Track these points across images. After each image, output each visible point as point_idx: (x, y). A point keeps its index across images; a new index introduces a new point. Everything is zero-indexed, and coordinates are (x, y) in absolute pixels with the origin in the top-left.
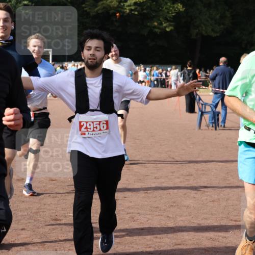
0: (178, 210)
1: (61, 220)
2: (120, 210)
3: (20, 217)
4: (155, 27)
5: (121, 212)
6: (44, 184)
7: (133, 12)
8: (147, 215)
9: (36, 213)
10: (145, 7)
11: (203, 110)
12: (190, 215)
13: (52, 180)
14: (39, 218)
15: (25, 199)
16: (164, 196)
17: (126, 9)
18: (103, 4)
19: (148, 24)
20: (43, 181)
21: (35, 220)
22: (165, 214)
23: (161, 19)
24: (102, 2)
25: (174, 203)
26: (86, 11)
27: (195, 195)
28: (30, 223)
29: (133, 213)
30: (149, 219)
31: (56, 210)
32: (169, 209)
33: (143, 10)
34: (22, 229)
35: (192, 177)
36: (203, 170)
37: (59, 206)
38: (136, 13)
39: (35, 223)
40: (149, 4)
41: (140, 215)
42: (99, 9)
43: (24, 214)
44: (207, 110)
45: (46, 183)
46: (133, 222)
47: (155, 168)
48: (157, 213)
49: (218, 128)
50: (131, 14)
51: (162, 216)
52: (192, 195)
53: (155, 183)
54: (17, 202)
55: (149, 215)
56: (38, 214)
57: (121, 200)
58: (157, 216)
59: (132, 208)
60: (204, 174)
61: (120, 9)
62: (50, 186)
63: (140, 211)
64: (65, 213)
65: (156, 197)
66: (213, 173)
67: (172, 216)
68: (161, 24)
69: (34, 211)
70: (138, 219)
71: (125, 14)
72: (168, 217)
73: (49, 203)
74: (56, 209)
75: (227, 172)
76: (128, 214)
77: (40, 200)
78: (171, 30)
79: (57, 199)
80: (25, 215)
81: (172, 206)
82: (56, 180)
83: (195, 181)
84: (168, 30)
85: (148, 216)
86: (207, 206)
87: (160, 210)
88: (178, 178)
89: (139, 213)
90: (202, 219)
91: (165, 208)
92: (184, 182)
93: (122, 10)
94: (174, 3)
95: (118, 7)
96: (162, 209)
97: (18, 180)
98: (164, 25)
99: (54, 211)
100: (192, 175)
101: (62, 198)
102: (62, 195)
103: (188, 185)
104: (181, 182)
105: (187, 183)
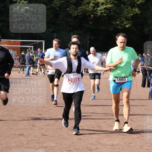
4: (118, 25)
6: (38, 138)
7: (103, 14)
10: (111, 11)
13: (44, 135)
16: (125, 148)
17: (98, 12)
18: (81, 8)
20: (37, 135)
23: (122, 19)
24: (81, 7)
26: (69, 13)
27: (148, 147)
33: (110, 12)
38: (105, 15)
40: (114, 9)
42: (79, 12)
45: (40, 137)
50: (101, 15)
52: (146, 148)
53: (119, 138)
57: (94, 150)
61: (94, 12)
62: (42, 140)
65: (119, 148)
68: (123, 22)
71: (97, 16)
78: (129, 26)
82: (46, 135)
84: (127, 26)
92: (140, 137)
93: (96, 13)
94: (132, 8)
95: (93, 11)
97: (20, 135)
98: (125, 23)
101: (51, 148)
102: (51, 147)
103: (143, 140)
104: (138, 138)
105: (142, 139)
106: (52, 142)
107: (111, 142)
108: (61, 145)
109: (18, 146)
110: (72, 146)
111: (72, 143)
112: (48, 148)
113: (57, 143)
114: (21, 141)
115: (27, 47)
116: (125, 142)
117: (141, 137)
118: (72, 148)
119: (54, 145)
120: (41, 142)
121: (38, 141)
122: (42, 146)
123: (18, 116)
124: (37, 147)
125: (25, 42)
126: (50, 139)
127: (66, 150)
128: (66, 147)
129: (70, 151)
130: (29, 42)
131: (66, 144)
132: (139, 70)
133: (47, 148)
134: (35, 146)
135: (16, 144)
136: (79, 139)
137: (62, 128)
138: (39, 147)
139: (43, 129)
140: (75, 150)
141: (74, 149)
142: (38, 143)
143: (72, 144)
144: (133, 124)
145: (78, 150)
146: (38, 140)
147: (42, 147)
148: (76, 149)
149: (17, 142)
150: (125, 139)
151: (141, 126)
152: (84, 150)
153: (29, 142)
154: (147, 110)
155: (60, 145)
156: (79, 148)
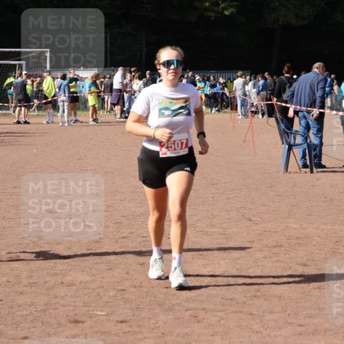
0: (266, 303)
1: (83, 322)
2: (174, 305)
3: (18, 318)
4: (206, 9)
5: (177, 307)
8: (218, 311)
9: (44, 311)
11: (292, 143)
12: (285, 311)
14: (49, 320)
15: (25, 289)
19: (197, 4)
21: (43, 323)
22: (246, 310)
25: (259, 291)
28: (34, 327)
29: (195, 309)
30: (222, 318)
31: (74, 306)
32: (251, 302)
34: (25, 338)
35: (283, 249)
36: (298, 238)
37: (79, 299)
39: (44, 327)
41: (206, 313)
43: (25, 313)
44: (297, 142)
46: (196, 324)
47: (222, 236)
48: (233, 308)
49: (315, 170)
51: (240, 312)
53: (225, 259)
54: (12, 294)
55: (221, 311)
56: (47, 313)
58: (233, 312)
59: (194, 301)
60: (300, 244)
62: (61, 268)
63: (205, 306)
64: (88, 311)
66: (314, 243)
67: (256, 313)
68: (217, 4)
69: (39, 308)
70: (204, 319)
72: (251, 314)
73: (62, 294)
74: (74, 304)
75: (335, 240)
76: (187, 310)
77: (47, 289)
78: (232, 13)
79: (74, 288)
80: (27, 315)
81: (255, 296)
83: (287, 255)
84: (226, 13)
85: (219, 314)
86: (311, 296)
87: (237, 303)
88: (261, 251)
89: (204, 309)
90: (304, 318)
91: (244, 299)
92: (270, 257)
96: (240, 302)
98: (222, 6)
99: (71, 308)
100: (281, 246)
101: (82, 285)
102: (81, 282)
103: (277, 261)
104: (265, 257)
105: (275, 259)
106: (83, 271)
107: (210, 270)
108: (102, 278)
109: (9, 282)
110: (127, 279)
111: (127, 273)
112: (76, 285)
113: (93, 275)
114: (15, 272)
115: (11, 65)
116: (238, 267)
117: (272, 255)
118: (127, 284)
119: (88, 278)
120: (58, 272)
121: (52, 271)
122: (61, 281)
123: (4, 217)
124: (51, 284)
125: (6, 52)
126: (79, 266)
127: (115, 289)
128: (114, 282)
129: (123, 290)
130: (16, 52)
131: (113, 276)
132: (257, 109)
133: (72, 285)
134: (46, 283)
135: (5, 279)
136: (141, 264)
137: (101, 240)
138: (54, 284)
139: (60, 244)
140: (133, 289)
141: (131, 287)
142: (53, 275)
143: (127, 276)
144: (252, 228)
145: (140, 289)
146: (52, 269)
147: (62, 283)
148: (135, 287)
149: (8, 273)
150: (239, 262)
151: (270, 231)
152: (153, 287)
153: (34, 274)
154: (280, 196)
155: (100, 279)
156: (141, 283)
